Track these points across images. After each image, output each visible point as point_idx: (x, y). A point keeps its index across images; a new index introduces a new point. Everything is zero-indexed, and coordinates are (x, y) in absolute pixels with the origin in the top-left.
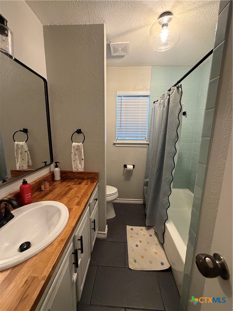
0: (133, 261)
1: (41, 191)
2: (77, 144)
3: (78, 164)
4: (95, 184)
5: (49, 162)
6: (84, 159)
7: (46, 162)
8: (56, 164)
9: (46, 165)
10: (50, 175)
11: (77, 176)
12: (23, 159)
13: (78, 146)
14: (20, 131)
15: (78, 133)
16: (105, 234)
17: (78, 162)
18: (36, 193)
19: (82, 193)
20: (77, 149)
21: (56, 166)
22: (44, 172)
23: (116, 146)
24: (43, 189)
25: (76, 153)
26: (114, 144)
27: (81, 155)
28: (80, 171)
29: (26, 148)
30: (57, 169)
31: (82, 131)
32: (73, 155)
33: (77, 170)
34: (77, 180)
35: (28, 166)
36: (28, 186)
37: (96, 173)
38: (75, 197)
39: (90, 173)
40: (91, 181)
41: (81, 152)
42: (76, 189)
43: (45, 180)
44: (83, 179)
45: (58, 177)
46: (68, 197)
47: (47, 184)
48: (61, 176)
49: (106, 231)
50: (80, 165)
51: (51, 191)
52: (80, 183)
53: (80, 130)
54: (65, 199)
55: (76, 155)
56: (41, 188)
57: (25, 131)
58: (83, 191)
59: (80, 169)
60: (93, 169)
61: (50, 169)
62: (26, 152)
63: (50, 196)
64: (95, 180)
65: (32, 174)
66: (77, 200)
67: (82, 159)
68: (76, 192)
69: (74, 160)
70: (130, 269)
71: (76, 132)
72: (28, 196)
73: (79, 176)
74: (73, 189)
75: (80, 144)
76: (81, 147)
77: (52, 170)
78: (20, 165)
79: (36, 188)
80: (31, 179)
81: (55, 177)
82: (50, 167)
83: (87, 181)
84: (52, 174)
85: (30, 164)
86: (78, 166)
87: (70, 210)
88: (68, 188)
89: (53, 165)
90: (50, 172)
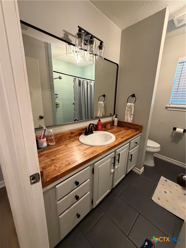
0: (157, 198)
1: (106, 128)
2: (130, 104)
3: (129, 117)
4: (138, 132)
5: (113, 114)
6: (133, 114)
7: (111, 114)
8: (116, 116)
9: (111, 116)
10: (112, 121)
11: (127, 125)
12: (101, 111)
13: (131, 105)
14: (102, 96)
15: (132, 97)
16: (140, 171)
17: (129, 116)
18: (104, 128)
19: (126, 134)
20: (129, 108)
21: (116, 117)
22: (109, 119)
23: (168, 109)
24: (107, 127)
25: (129, 110)
26: (167, 108)
27: (131, 111)
28: (129, 122)
29: (103, 105)
30: (116, 119)
31: (135, 95)
32: (126, 111)
33: (128, 121)
34: (127, 128)
35: (103, 115)
36: (100, 122)
37: (140, 126)
38: (122, 134)
39: (136, 125)
40: (135, 130)
41: (132, 109)
42: (124, 132)
43: (108, 123)
44: (131, 128)
45: (116, 124)
46: (118, 134)
47: (109, 125)
48: (118, 124)
49: (141, 170)
50: (129, 118)
51: (110, 129)
52: (127, 130)
53: (134, 95)
54: (116, 134)
55: (128, 111)
56: (106, 127)
57: (104, 96)
58: (127, 133)
59: (129, 120)
60: (139, 122)
61: (113, 118)
62: (103, 107)
63: (109, 131)
64: (139, 130)
65: (104, 118)
66: (122, 136)
67: (132, 114)
68: (123, 133)
69: (126, 115)
70: (152, 200)
71: (131, 96)
72: (100, 127)
73: (129, 125)
74: (122, 131)
75: (132, 104)
76: (133, 106)
77: (113, 119)
78: (99, 114)
79: (104, 126)
80: (103, 121)
81: (114, 124)
82: (113, 117)
83: (133, 129)
84: (113, 122)
85: (104, 114)
86: (129, 119)
87: (116, 139)
88: (119, 130)
89: (114, 116)
90: (112, 120)
